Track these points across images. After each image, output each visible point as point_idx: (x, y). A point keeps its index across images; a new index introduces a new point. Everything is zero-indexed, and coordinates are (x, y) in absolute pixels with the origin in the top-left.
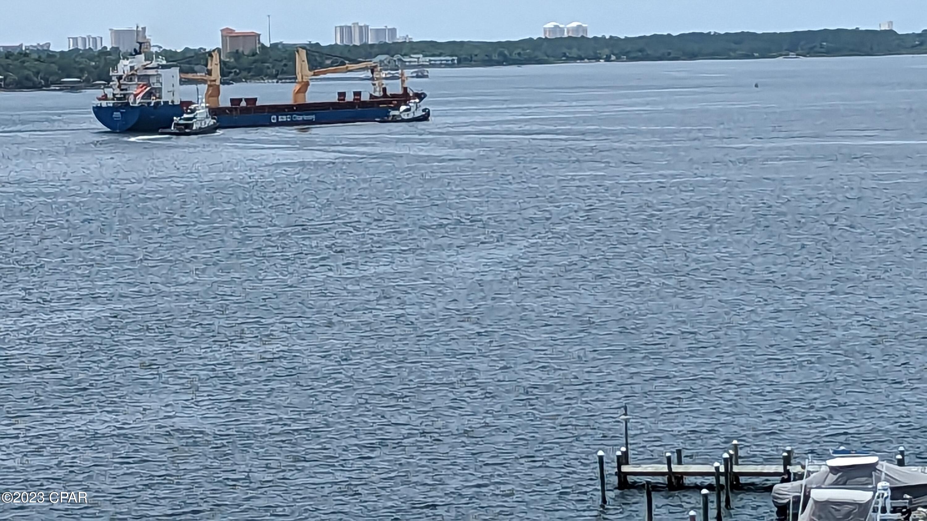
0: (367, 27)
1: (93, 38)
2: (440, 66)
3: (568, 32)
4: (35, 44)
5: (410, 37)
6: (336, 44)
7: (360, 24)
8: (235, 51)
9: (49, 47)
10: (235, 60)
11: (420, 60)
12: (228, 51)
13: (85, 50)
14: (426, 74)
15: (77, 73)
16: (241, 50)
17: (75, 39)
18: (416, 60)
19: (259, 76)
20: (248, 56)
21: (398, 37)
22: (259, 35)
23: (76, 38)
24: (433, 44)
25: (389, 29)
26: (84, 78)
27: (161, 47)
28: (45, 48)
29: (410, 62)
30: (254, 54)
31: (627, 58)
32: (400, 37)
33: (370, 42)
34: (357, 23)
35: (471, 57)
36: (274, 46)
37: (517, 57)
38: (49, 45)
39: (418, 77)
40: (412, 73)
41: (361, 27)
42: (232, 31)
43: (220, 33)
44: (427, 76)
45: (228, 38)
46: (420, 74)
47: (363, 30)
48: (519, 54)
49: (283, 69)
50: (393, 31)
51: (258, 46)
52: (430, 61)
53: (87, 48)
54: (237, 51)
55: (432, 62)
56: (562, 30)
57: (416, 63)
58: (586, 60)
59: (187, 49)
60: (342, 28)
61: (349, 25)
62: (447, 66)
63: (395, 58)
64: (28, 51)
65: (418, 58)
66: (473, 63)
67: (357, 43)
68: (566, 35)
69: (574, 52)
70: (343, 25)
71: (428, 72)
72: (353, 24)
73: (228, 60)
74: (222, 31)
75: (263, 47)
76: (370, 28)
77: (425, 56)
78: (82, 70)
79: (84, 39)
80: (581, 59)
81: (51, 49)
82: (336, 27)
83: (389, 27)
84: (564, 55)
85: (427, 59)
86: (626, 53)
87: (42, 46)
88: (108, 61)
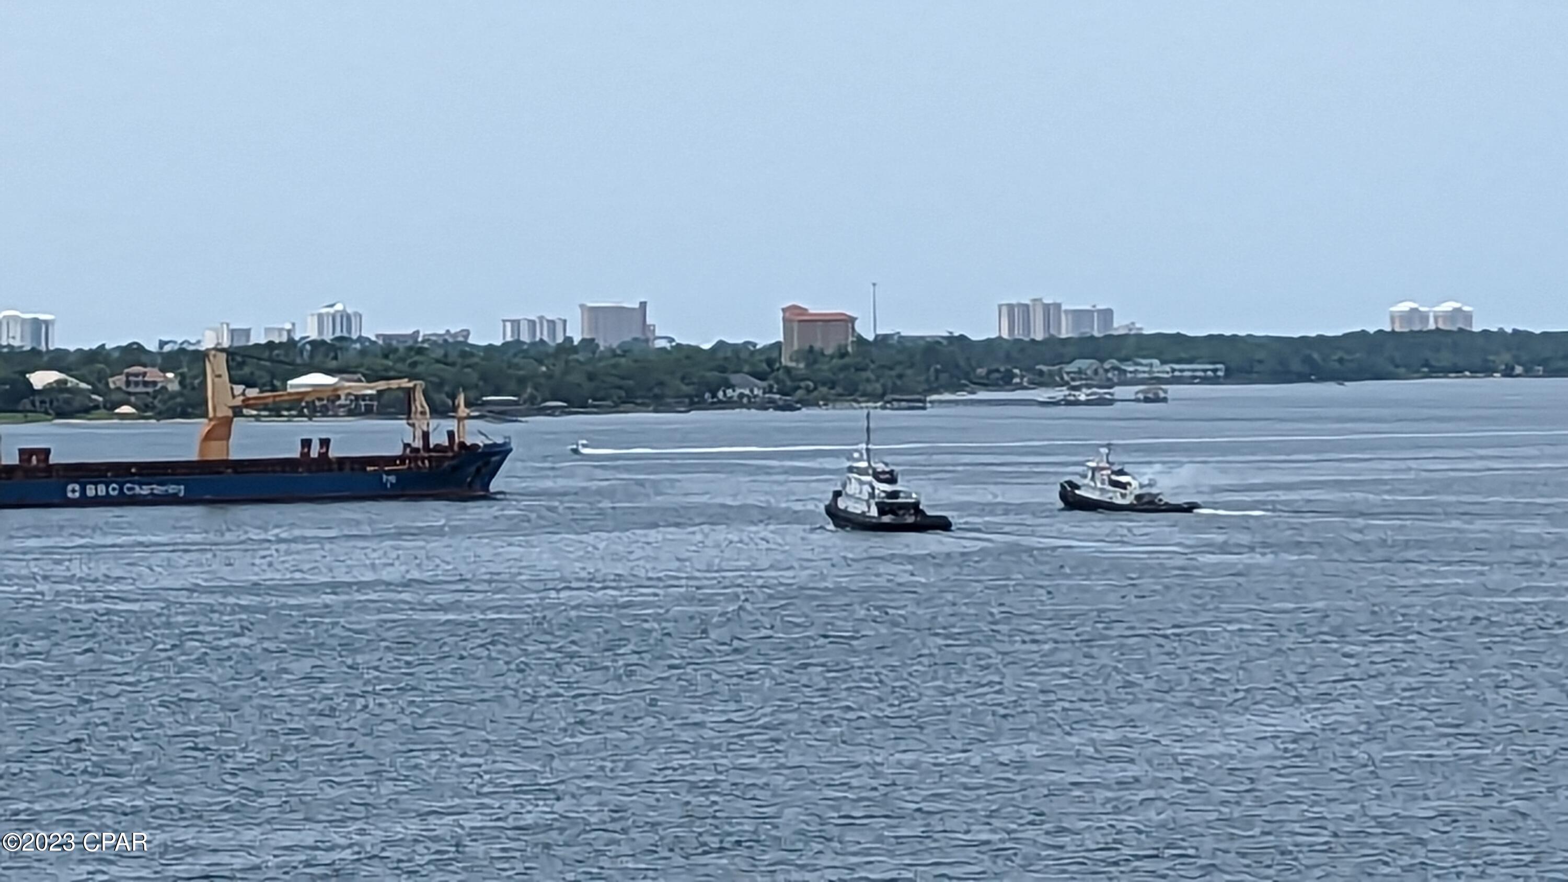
0: (1058, 306)
1: (548, 321)
2: (1191, 381)
3: (1436, 321)
4: (442, 332)
5: (1138, 325)
6: (1000, 338)
7: (1046, 301)
8: (807, 347)
9: (467, 337)
10: (808, 366)
11: (1155, 369)
12: (796, 347)
13: (533, 344)
14: (1162, 395)
15: (512, 385)
16: (818, 345)
17: (516, 324)
18: (1146, 369)
19: (851, 395)
20: (832, 357)
21: (1115, 325)
22: (852, 320)
23: (518, 322)
24: (1179, 339)
25: (1099, 311)
26: (525, 396)
27: (671, 340)
28: (461, 339)
29: (1136, 372)
30: (843, 354)
31: (1544, 371)
32: (1119, 325)
33: (1064, 335)
34: (1040, 300)
35: (1252, 367)
36: (882, 340)
37: (1337, 366)
38: (466, 333)
39: (1147, 400)
40: (1137, 393)
41: (1047, 307)
42: (803, 311)
43: (781, 315)
44: (1165, 400)
45: (795, 325)
46: (1151, 395)
47: (1051, 311)
48: (1341, 361)
49: (894, 384)
50: (1107, 315)
51: (850, 339)
52: (1173, 370)
53: (537, 339)
54: (811, 347)
55: (1177, 374)
56: (1424, 317)
57: (1146, 375)
58: (1467, 373)
59: (721, 344)
60: (1011, 307)
61: (1027, 301)
62: (1205, 380)
63: (1107, 366)
64: (426, 345)
65: (1151, 365)
66: (1255, 376)
67: (1039, 337)
68: (1432, 326)
69: (1445, 358)
70: (1014, 301)
71: (1165, 391)
72: (1035, 300)
73: (793, 364)
74: (784, 310)
75: (861, 341)
76: (1064, 307)
77: (1163, 362)
78: (522, 381)
79: (532, 323)
80: (1457, 370)
81: (472, 340)
82: (1000, 306)
83: (1099, 307)
84: (1426, 364)
85: (1167, 368)
86: (1544, 362)
87: (455, 335)
88: (572, 364)
